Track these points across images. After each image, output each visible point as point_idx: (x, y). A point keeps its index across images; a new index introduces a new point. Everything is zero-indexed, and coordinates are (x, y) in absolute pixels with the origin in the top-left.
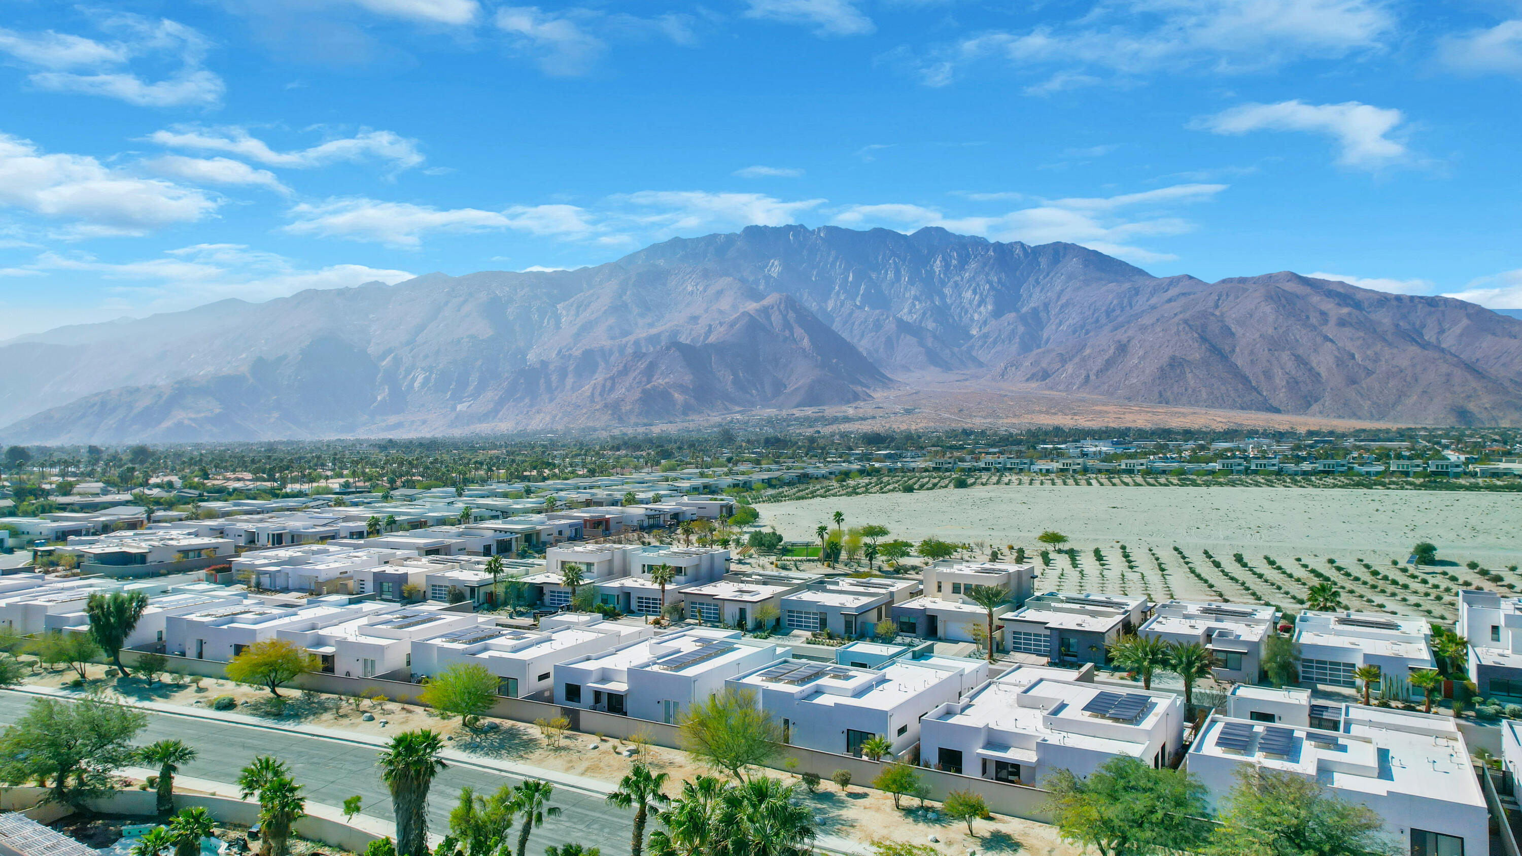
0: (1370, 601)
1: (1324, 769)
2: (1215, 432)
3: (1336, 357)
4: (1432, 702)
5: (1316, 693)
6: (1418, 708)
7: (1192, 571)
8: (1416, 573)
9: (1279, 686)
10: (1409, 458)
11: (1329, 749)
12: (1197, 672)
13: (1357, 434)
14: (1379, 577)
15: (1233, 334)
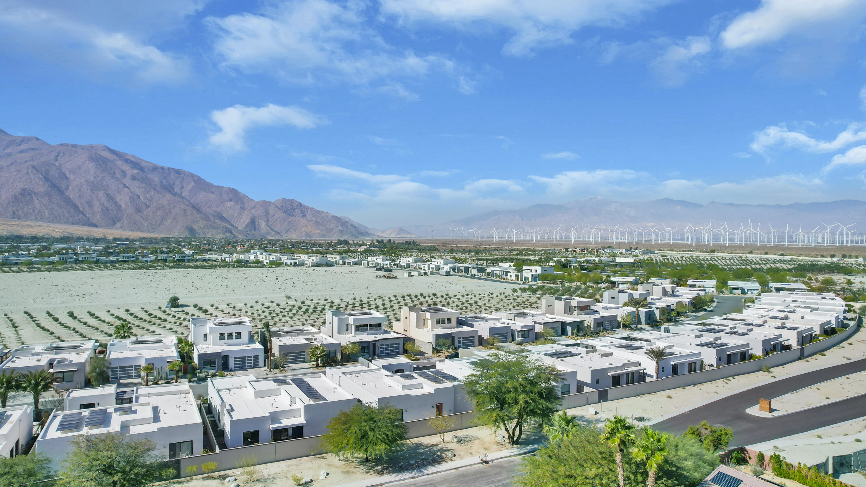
0: (148, 330)
1: (125, 426)
2: (54, 238)
3: (130, 197)
4: (178, 377)
5: (120, 385)
6: (172, 382)
7: (38, 325)
8: (170, 312)
9: (98, 386)
10: (167, 253)
11: (127, 414)
12: (42, 389)
13: (141, 240)
14: (152, 316)
15: (67, 178)
